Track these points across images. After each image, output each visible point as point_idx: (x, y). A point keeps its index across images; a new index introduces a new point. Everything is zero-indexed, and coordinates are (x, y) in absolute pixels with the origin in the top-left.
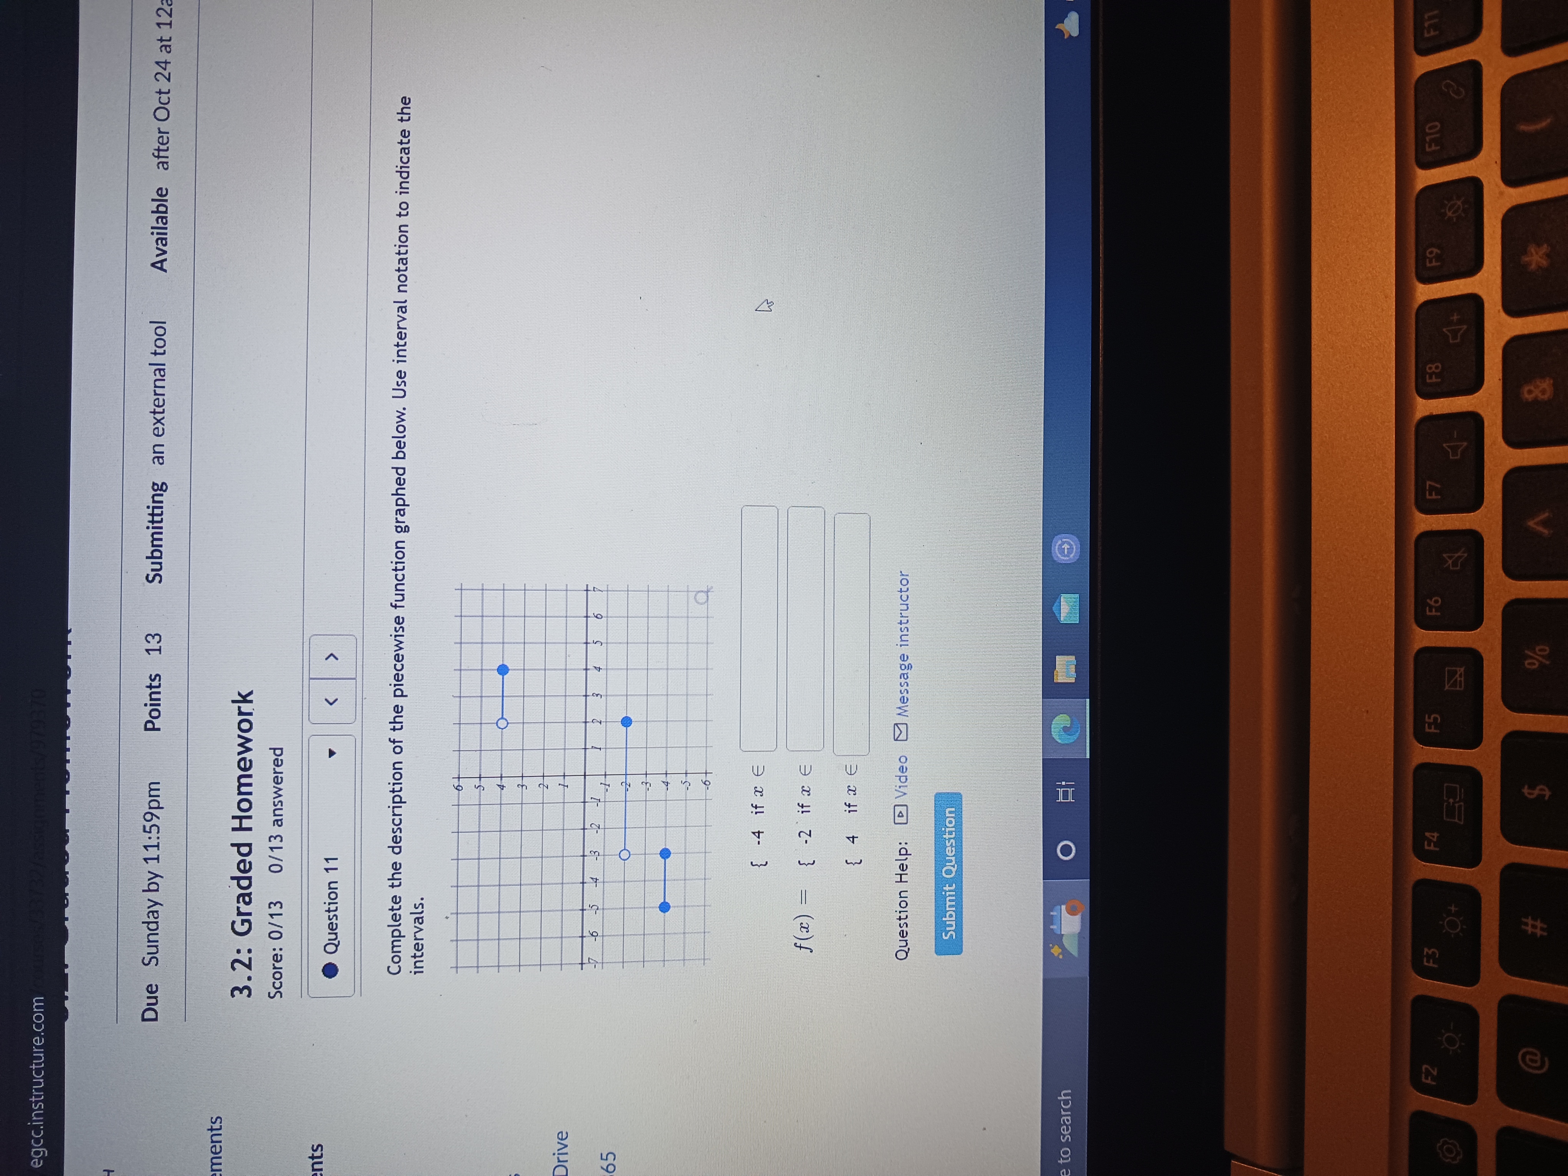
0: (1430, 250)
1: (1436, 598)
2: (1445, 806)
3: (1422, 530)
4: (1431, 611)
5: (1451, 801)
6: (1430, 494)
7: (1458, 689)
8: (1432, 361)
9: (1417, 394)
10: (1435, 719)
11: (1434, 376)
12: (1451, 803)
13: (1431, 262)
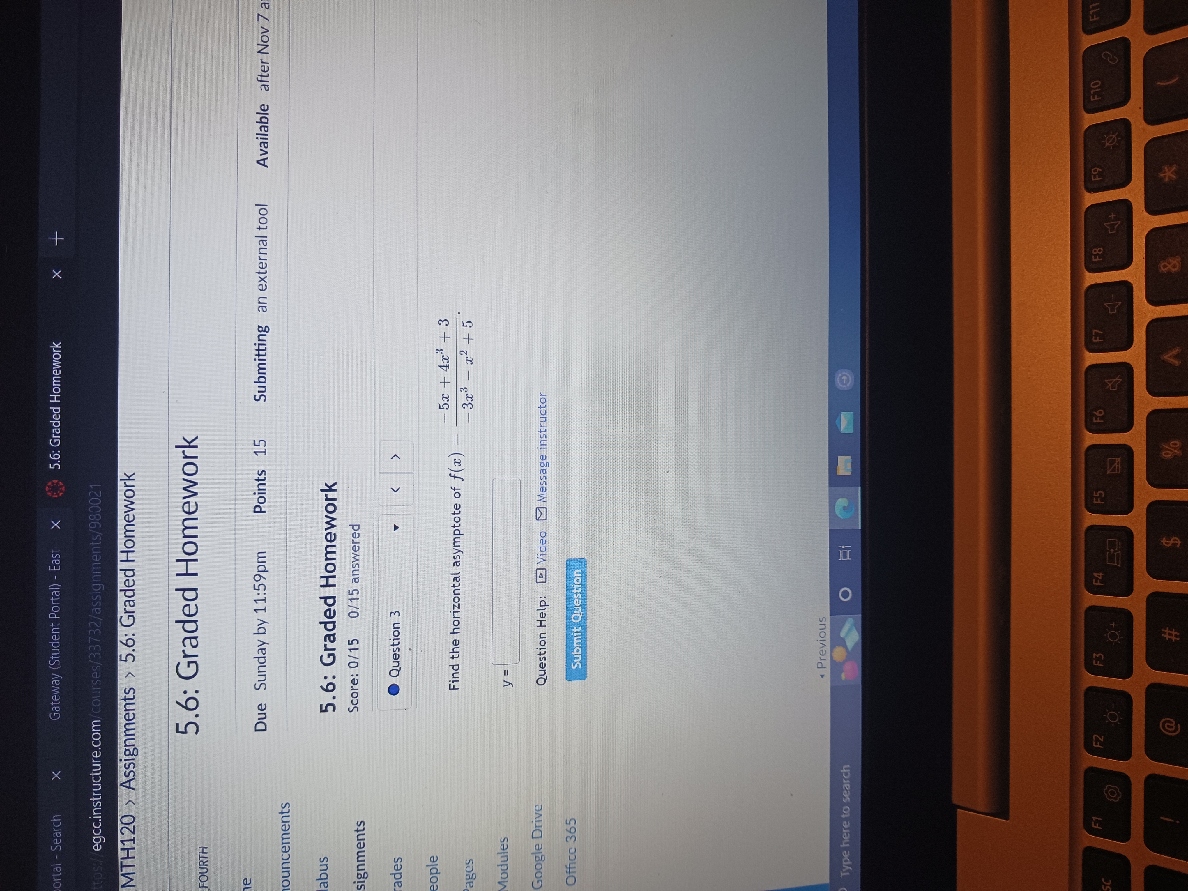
0: (1094, 169)
1: (1100, 410)
2: (1107, 555)
3: (1090, 364)
4: (1096, 419)
5: (1112, 550)
6: (1096, 339)
7: (1116, 473)
8: (1097, 246)
9: (1086, 269)
10: (1101, 494)
11: (1098, 257)
12: (1112, 552)
13: (1095, 177)
